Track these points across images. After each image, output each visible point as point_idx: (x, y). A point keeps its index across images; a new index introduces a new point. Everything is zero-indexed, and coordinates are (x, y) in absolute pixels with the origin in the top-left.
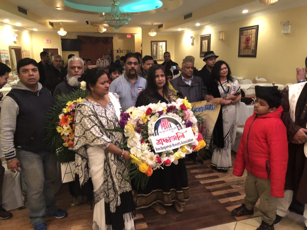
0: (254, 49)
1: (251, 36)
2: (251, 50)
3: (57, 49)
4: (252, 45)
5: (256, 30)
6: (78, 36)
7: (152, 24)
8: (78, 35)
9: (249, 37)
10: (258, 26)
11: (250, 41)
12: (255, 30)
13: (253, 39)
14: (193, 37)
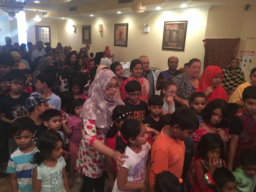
0: (125, 40)
1: (123, 31)
2: (123, 41)
4: (124, 37)
5: (127, 27)
7: (37, 11)
9: (122, 31)
10: (128, 24)
11: (123, 34)
13: (124, 33)
14: (75, 26)
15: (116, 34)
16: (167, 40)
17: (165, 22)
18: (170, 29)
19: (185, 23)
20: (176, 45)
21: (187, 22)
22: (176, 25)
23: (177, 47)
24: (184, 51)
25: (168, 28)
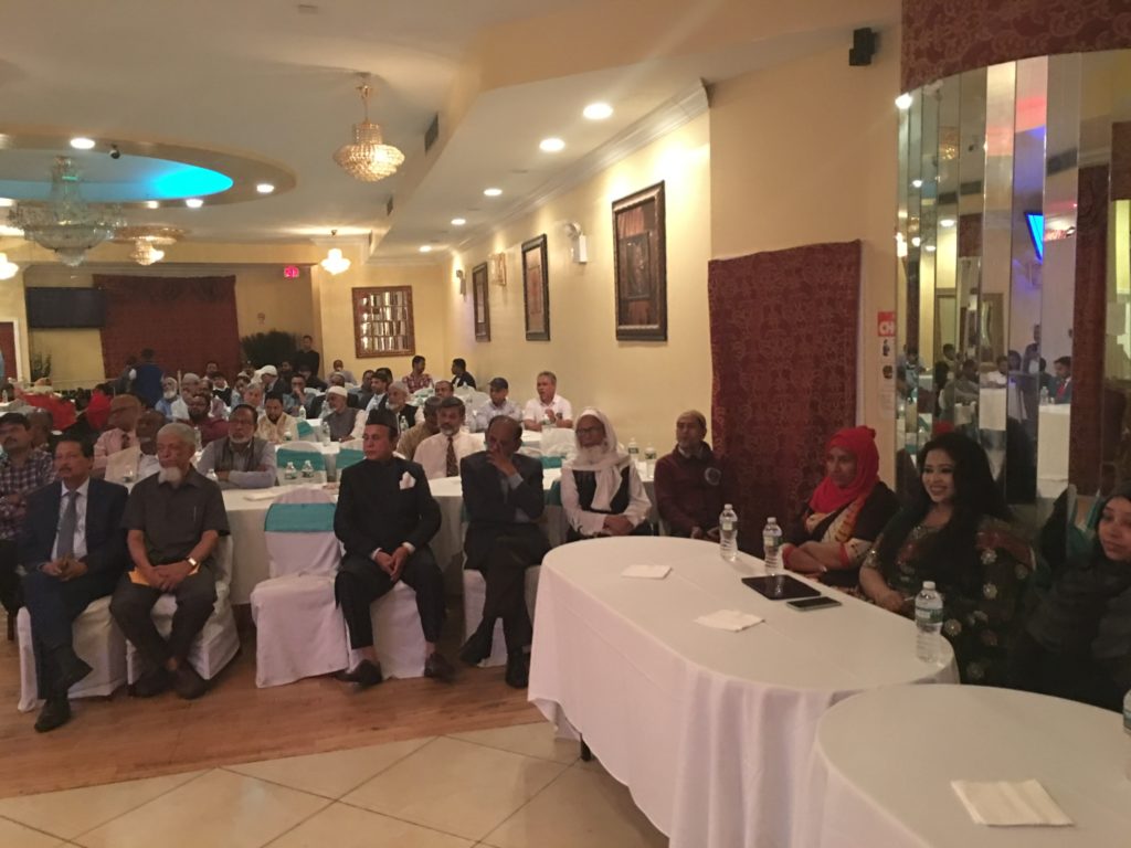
0: (544, 312)
1: (537, 271)
2: (541, 317)
3: (11, 324)
5: (544, 250)
6: (96, 277)
7: (334, 233)
8: (98, 272)
10: (544, 236)
12: (538, 250)
13: (540, 280)
14: (464, 271)
15: (528, 289)
16: (625, 295)
17: (615, 204)
18: (627, 235)
19: (654, 194)
20: (647, 310)
21: (662, 185)
22: (639, 209)
23: (649, 323)
24: (666, 339)
25: (621, 237)
